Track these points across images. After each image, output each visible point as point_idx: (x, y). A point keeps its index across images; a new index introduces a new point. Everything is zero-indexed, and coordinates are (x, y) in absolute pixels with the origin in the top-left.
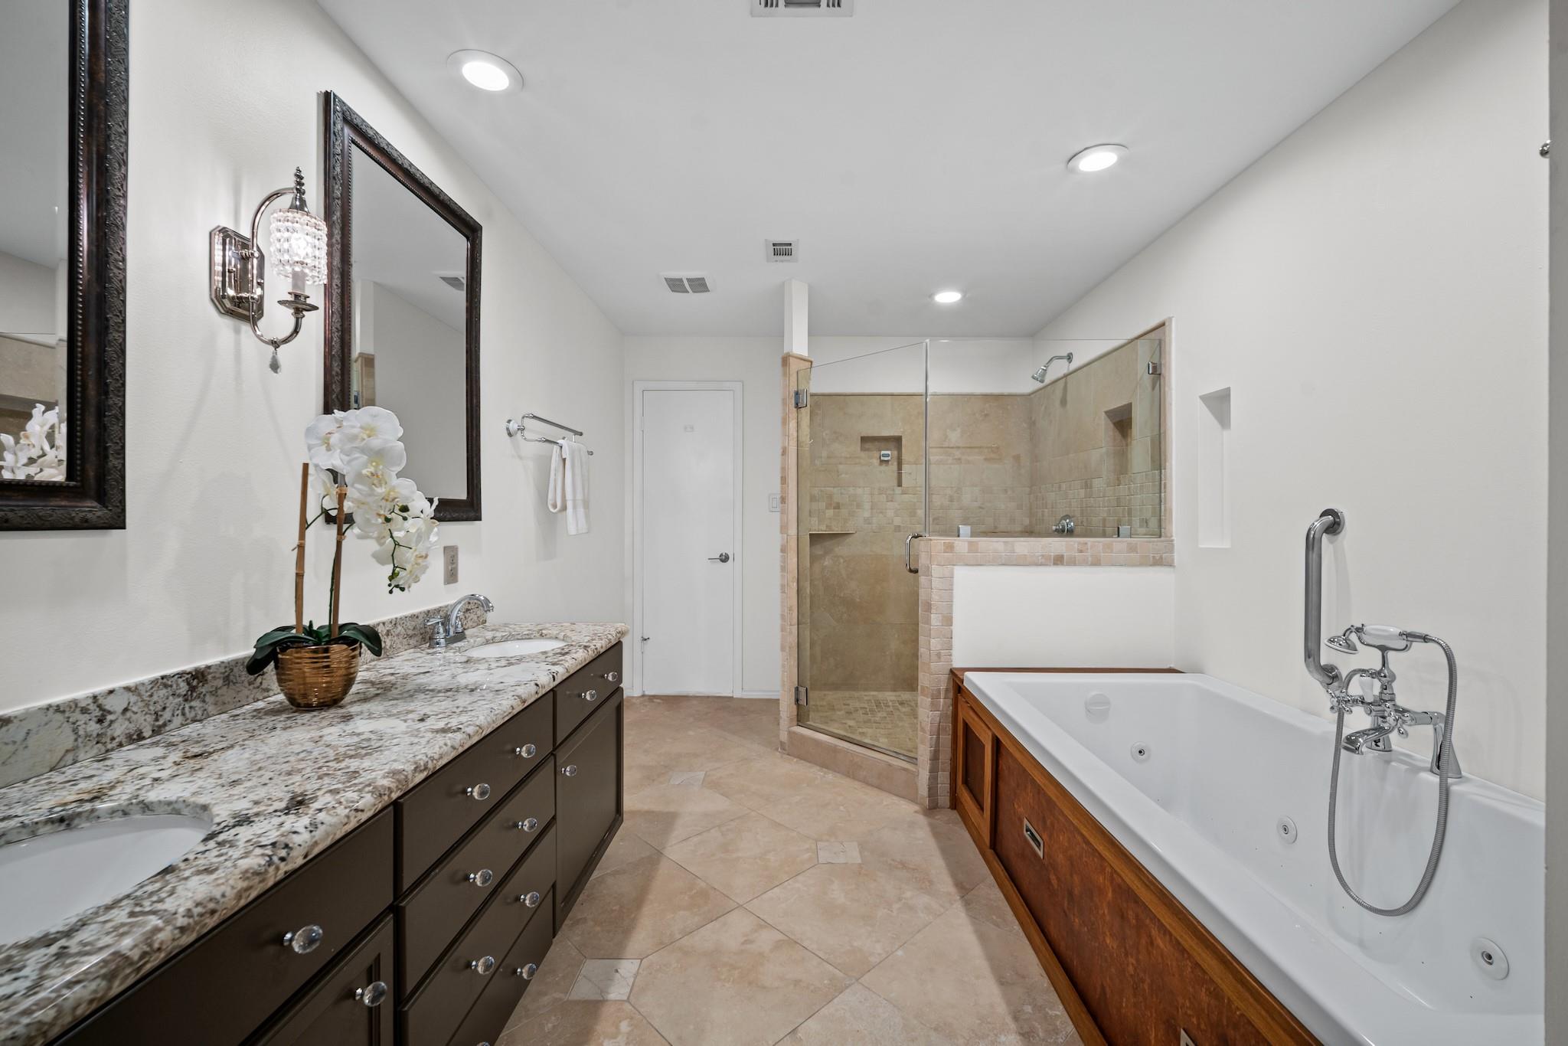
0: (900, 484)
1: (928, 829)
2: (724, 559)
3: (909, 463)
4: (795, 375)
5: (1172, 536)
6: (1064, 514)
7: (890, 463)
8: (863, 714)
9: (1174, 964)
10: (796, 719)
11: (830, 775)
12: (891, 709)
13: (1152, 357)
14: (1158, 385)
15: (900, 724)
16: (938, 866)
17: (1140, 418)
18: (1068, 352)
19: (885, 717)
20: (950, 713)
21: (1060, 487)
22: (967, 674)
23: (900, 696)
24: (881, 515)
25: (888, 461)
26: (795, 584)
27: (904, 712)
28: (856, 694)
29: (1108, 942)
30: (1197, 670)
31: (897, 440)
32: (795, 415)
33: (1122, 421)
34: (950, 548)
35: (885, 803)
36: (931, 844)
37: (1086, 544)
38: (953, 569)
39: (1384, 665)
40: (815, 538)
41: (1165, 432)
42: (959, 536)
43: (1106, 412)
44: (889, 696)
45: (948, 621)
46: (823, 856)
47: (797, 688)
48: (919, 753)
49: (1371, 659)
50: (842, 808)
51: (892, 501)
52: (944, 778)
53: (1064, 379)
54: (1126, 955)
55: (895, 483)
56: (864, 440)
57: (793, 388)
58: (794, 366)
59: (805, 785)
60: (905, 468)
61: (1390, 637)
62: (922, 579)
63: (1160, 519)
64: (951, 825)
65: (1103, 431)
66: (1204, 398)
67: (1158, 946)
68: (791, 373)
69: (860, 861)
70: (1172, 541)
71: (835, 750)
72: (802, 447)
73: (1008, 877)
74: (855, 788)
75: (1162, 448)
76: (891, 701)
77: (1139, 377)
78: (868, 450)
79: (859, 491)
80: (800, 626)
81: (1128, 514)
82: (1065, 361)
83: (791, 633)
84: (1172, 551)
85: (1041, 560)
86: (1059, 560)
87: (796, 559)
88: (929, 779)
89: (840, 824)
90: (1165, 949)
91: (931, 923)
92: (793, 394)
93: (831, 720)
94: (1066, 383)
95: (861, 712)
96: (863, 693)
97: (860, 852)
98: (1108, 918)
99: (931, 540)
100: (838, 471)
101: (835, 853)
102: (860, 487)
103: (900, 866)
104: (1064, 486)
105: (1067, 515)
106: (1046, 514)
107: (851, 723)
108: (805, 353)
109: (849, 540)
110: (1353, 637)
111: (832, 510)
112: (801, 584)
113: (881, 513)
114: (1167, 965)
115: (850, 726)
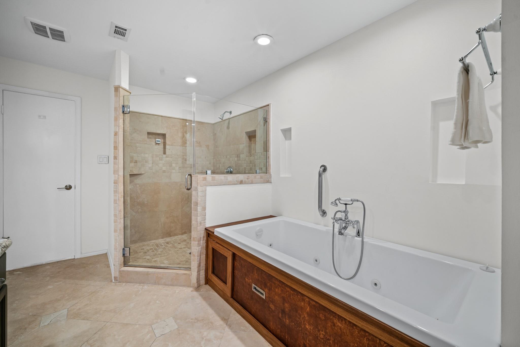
0: (165, 153)
1: (200, 297)
2: (69, 188)
3: (169, 145)
4: (122, 97)
5: (271, 173)
6: (229, 166)
7: (160, 144)
8: (152, 252)
9: (348, 331)
10: (123, 264)
11: (146, 286)
12: (164, 247)
13: (264, 115)
14: (266, 125)
15: (170, 252)
16: (211, 313)
17: (259, 134)
18: (230, 110)
19: (163, 251)
20: (205, 246)
21: (226, 157)
22: (216, 229)
23: (166, 240)
24: (157, 166)
25: (159, 144)
26: (122, 199)
27: (170, 247)
28: (145, 243)
29: (307, 327)
30: (280, 215)
31: (164, 136)
32: (122, 117)
33: (252, 136)
34: (205, 179)
35: (177, 292)
36: (204, 304)
37: (249, 176)
38: (206, 188)
39: (346, 209)
40: (131, 175)
41: (269, 140)
42: (207, 174)
43: (245, 132)
44: (161, 241)
45: (204, 209)
46: (158, 332)
47: (124, 249)
48: (192, 265)
49: (343, 208)
50: (157, 302)
51: (162, 160)
52: (203, 273)
53: (228, 120)
54: (319, 331)
55: (162, 152)
56: (149, 133)
57: (121, 104)
58: (122, 92)
59: (134, 296)
60: (167, 147)
61: (348, 201)
62: (194, 193)
63: (267, 168)
64: (208, 292)
65: (245, 138)
66: (281, 130)
67: (338, 326)
68: (120, 96)
69: (177, 327)
70: (271, 175)
71: (148, 274)
72: (126, 133)
73: (242, 308)
74: (161, 289)
75: (268, 145)
76: (162, 243)
77: (259, 121)
78: (150, 138)
79: (147, 155)
80: (125, 219)
81: (254, 166)
82: (229, 114)
83: (120, 222)
84: (271, 177)
85: (236, 182)
86: (241, 182)
87: (123, 187)
88: (197, 275)
89: (159, 311)
90: (342, 326)
91: (220, 344)
92: (121, 106)
93: (138, 258)
94: (229, 121)
95: (150, 251)
96: (149, 242)
97: (175, 322)
98: (307, 318)
99: (197, 176)
100: (136, 147)
101: (163, 328)
102: (147, 154)
103: (196, 321)
104: (228, 156)
105: (229, 167)
106: (221, 166)
107: (148, 257)
108: (127, 88)
109: (142, 176)
110: (337, 202)
111: (133, 164)
112: (126, 198)
113: (157, 165)
114: (344, 332)
115: (148, 259)
